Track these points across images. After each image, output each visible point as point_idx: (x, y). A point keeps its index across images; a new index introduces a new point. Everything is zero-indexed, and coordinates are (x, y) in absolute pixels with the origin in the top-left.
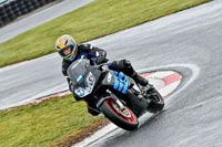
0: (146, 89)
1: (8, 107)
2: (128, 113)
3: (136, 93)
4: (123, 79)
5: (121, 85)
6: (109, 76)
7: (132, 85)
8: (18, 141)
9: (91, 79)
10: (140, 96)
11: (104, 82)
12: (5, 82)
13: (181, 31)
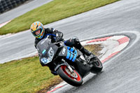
0: (90, 58)
1: (20, 58)
2: (76, 75)
3: (82, 61)
4: (74, 52)
5: (72, 56)
6: (64, 50)
7: (79, 56)
8: (27, 79)
9: (52, 52)
10: (85, 63)
11: (60, 54)
12: (19, 42)
13: (129, 10)
